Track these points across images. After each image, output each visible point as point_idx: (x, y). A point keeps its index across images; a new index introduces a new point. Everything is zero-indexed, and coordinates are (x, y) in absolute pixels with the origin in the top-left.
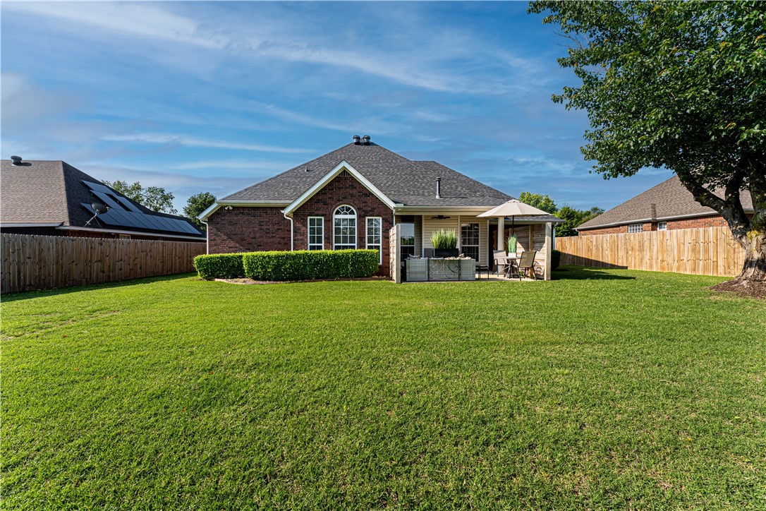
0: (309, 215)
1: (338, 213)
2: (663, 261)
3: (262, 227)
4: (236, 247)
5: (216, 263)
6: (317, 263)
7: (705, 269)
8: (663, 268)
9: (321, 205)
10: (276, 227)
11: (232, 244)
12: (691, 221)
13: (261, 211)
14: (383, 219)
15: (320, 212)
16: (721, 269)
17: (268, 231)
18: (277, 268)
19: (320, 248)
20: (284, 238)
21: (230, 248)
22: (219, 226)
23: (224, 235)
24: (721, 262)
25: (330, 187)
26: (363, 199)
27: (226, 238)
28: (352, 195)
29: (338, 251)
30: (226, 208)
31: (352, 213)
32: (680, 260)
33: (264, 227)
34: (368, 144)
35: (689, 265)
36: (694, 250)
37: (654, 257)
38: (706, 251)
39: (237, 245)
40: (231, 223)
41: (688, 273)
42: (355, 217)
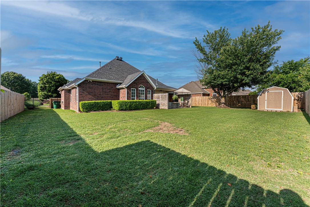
0: (132, 88)
1: (140, 88)
2: (195, 103)
3: (103, 90)
4: (92, 98)
5: (92, 105)
6: (142, 104)
7: (204, 105)
8: (195, 105)
9: (135, 84)
10: (109, 90)
11: (90, 97)
12: (195, 95)
13: (103, 83)
14: (151, 91)
15: (135, 87)
16: (206, 105)
17: (106, 92)
18: (130, 106)
19: (134, 99)
20: (112, 95)
21: (89, 98)
22: (84, 89)
23: (87, 92)
24: (206, 103)
25: (138, 79)
26: (147, 84)
27: (87, 94)
28: (144, 82)
29: (139, 100)
30: (89, 81)
31: (143, 88)
32: (199, 103)
33: (104, 90)
34: (121, 60)
35: (201, 104)
36: (201, 101)
37: (194, 102)
38: (204, 101)
39: (93, 97)
40: (89, 88)
41: (201, 106)
42: (144, 89)
